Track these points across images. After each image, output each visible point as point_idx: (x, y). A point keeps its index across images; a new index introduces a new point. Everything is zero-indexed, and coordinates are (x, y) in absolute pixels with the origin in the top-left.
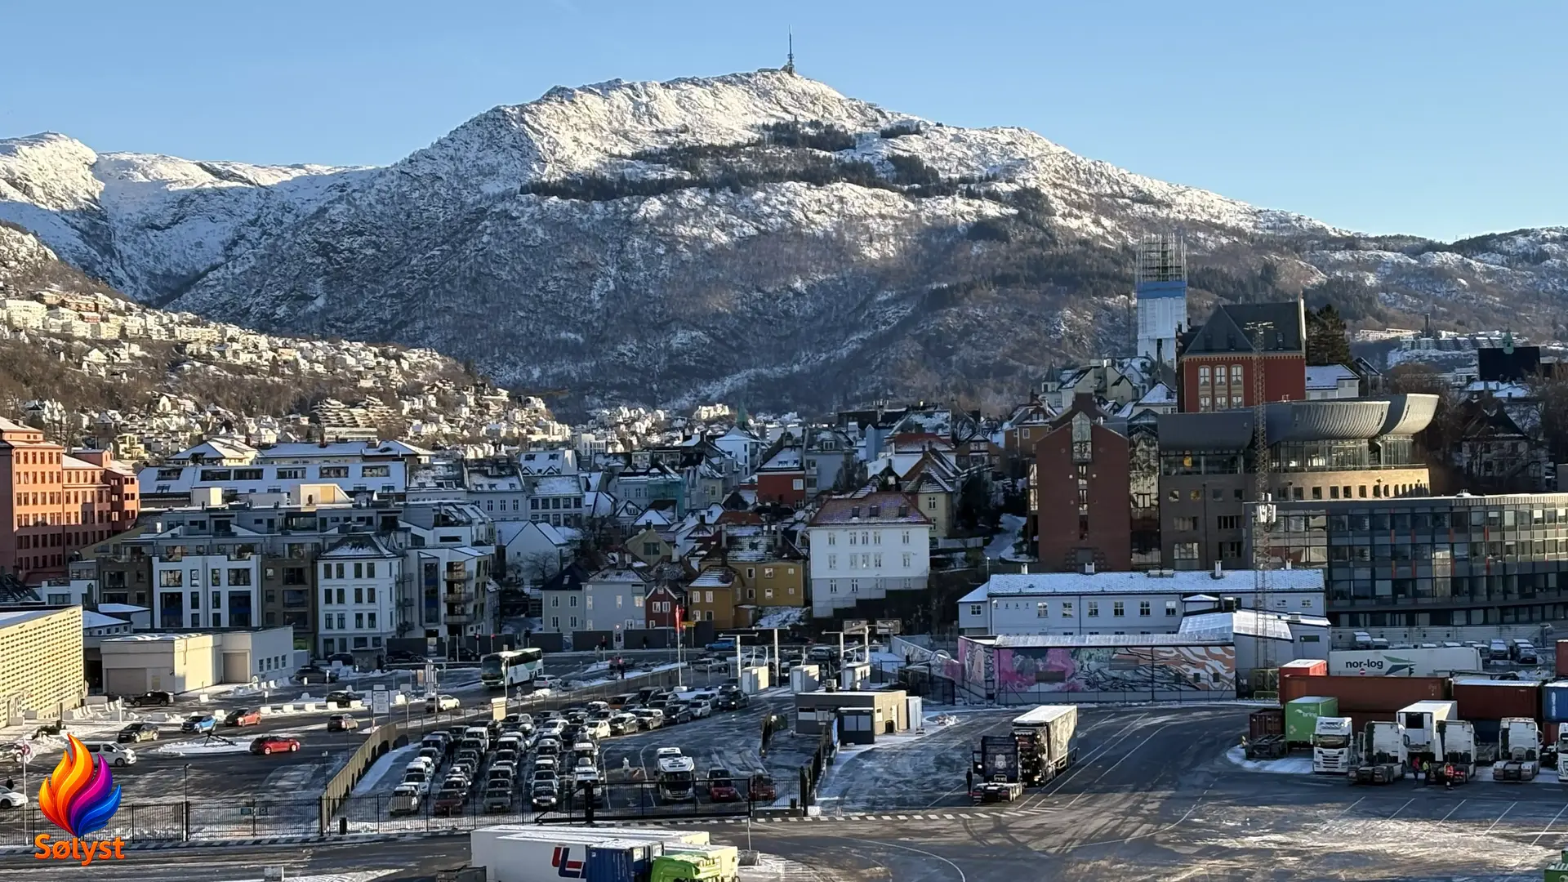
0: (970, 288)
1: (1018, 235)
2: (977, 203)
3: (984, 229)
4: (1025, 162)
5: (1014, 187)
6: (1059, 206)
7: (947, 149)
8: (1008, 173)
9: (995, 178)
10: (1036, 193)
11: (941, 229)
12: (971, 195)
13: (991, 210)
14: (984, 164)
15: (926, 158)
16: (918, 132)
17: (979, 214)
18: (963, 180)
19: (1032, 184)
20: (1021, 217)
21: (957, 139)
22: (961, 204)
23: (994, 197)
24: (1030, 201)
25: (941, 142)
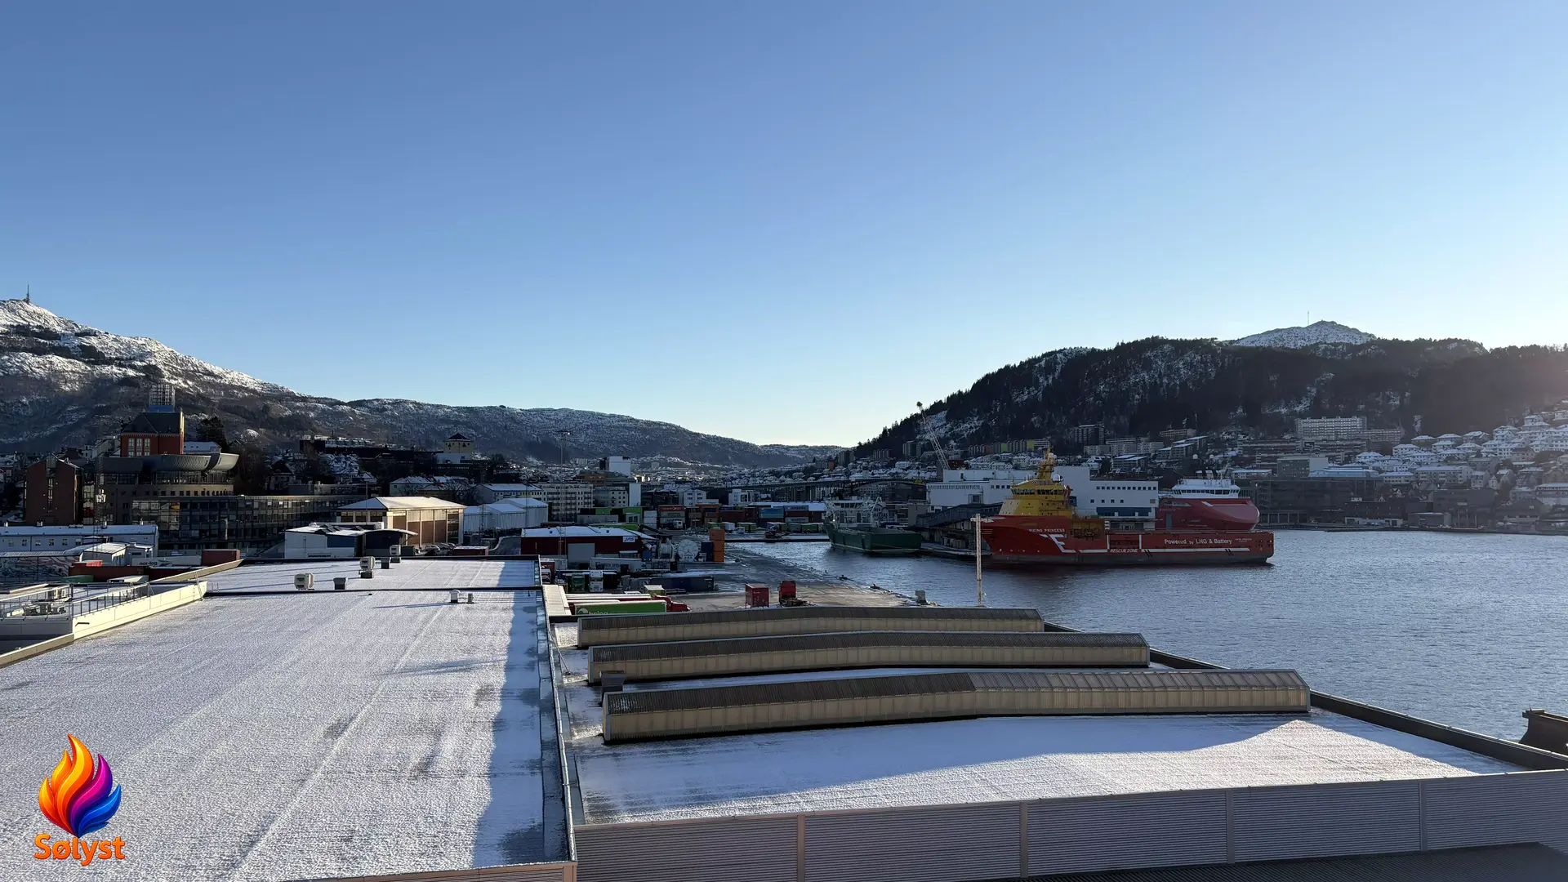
0: (118, 406)
1: (144, 385)
2: (124, 369)
3: (126, 381)
4: (151, 353)
5: (144, 364)
6: (166, 373)
7: (110, 344)
8: (141, 357)
9: (134, 359)
10: (155, 367)
11: (105, 380)
12: (121, 365)
13: (131, 373)
14: (129, 352)
15: (99, 348)
16: (95, 335)
17: (124, 374)
18: (117, 359)
19: (153, 363)
20: (147, 377)
21: (115, 340)
22: (115, 369)
23: (133, 367)
24: (152, 372)
25: (107, 341)
